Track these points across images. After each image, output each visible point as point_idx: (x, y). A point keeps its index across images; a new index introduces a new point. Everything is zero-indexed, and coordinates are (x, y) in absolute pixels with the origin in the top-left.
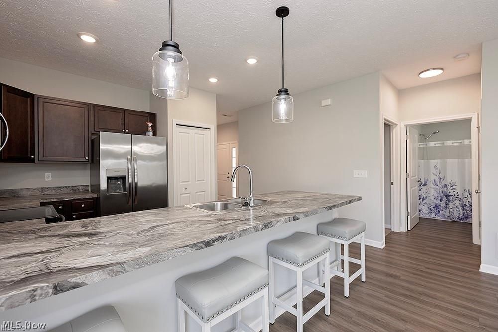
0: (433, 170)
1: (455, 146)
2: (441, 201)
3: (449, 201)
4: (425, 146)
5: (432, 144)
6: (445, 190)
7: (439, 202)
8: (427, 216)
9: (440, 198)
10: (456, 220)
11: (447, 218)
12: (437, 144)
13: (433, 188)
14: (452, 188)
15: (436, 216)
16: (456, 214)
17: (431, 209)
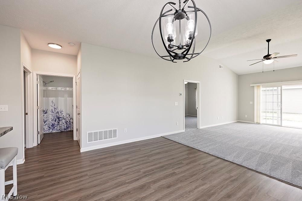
0: (51, 104)
1: (62, 90)
2: (55, 121)
3: (60, 121)
4: (46, 89)
5: (50, 88)
6: (58, 115)
8: (48, 132)
9: (55, 120)
10: (63, 130)
11: (59, 131)
12: (53, 88)
13: (51, 115)
14: (61, 113)
15: (53, 131)
16: (63, 127)
17: (50, 127)
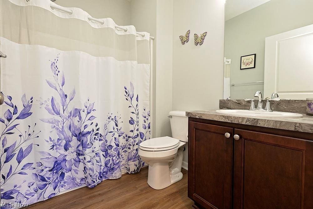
0: (48, 74)
2: (66, 149)
6: (76, 123)
7: (62, 151)
9: (64, 142)
11: (80, 185)
13: (49, 122)
15: (56, 190)
17: (43, 179)
